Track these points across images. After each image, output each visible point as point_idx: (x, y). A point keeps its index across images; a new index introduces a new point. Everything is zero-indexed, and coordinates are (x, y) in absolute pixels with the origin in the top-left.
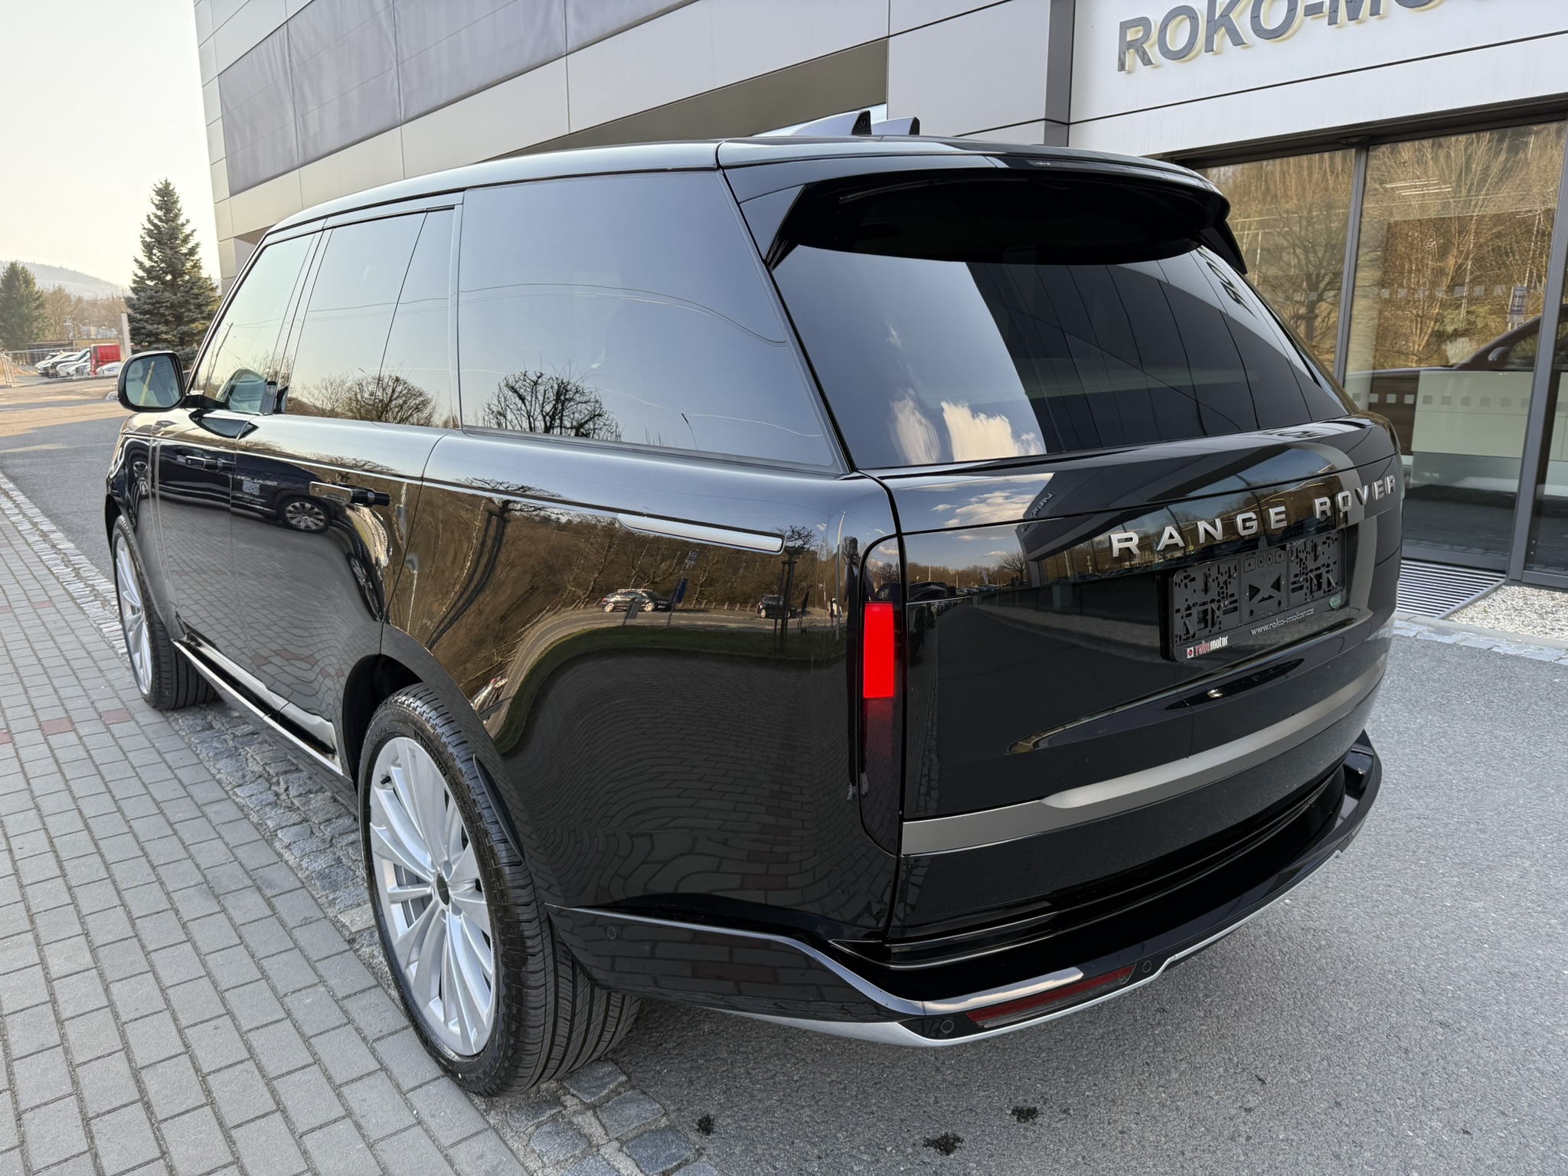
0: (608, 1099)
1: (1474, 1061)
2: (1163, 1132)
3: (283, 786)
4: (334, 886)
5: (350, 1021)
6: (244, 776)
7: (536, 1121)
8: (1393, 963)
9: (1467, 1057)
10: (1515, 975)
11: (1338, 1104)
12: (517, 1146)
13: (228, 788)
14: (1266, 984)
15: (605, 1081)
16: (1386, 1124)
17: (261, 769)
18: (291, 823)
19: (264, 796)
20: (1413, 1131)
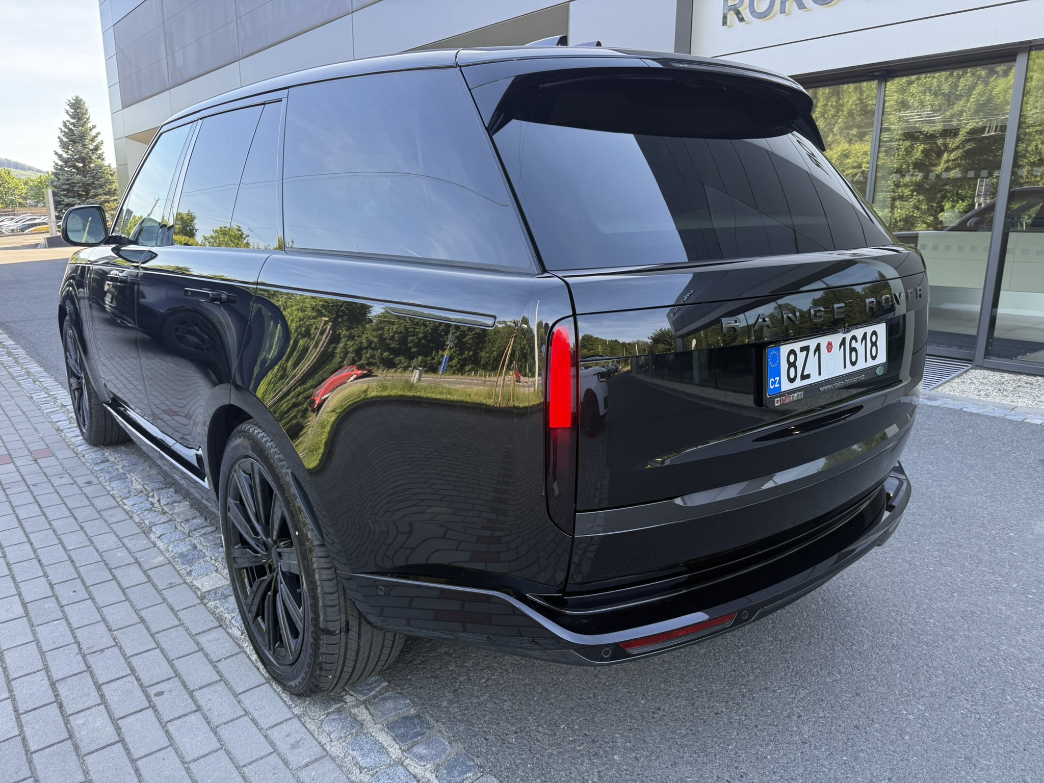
0: (375, 697)
1: (946, 666)
2: (744, 714)
3: (156, 498)
4: (191, 562)
5: (201, 649)
6: (129, 492)
7: (326, 712)
8: (895, 605)
9: (942, 664)
10: (973, 613)
11: (858, 694)
12: (312, 727)
13: (118, 500)
14: (812, 620)
15: (373, 686)
16: (889, 706)
17: (141, 487)
18: (162, 521)
19: (143, 505)
20: (906, 711)
